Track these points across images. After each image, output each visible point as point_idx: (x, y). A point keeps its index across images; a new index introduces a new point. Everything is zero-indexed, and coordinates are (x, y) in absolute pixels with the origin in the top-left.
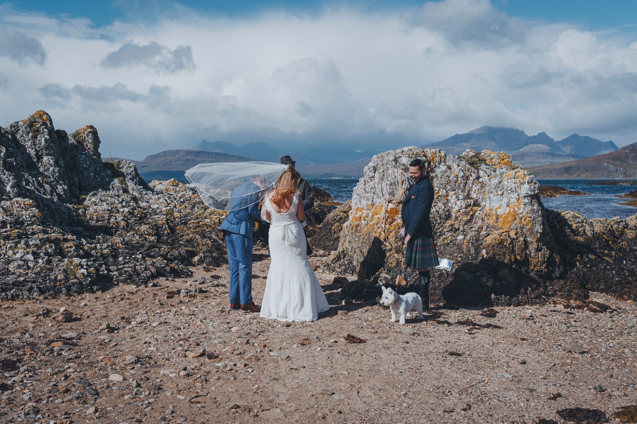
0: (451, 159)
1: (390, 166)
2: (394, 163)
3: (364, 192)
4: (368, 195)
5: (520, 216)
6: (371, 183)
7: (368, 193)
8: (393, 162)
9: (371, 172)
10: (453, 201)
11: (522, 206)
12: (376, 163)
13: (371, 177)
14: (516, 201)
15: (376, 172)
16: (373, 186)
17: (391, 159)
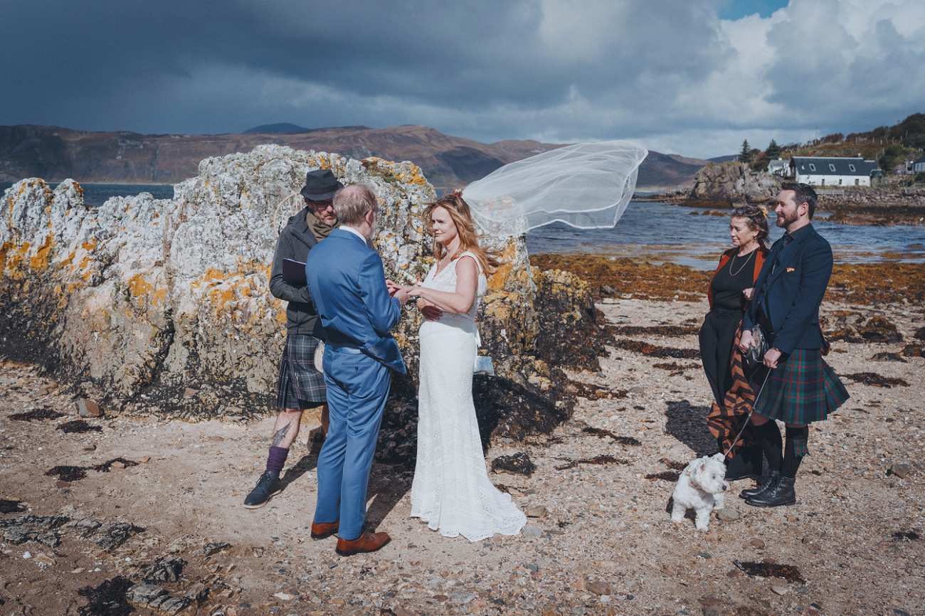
0: (355, 172)
1: (282, 185)
2: (291, 179)
3: (222, 237)
4: (232, 243)
5: (515, 268)
6: (233, 217)
7: (230, 238)
8: (289, 176)
9: (232, 194)
10: (391, 248)
11: (517, 253)
12: (238, 176)
13: (236, 206)
14: (506, 245)
15: (243, 195)
16: (243, 225)
17: (285, 170)
